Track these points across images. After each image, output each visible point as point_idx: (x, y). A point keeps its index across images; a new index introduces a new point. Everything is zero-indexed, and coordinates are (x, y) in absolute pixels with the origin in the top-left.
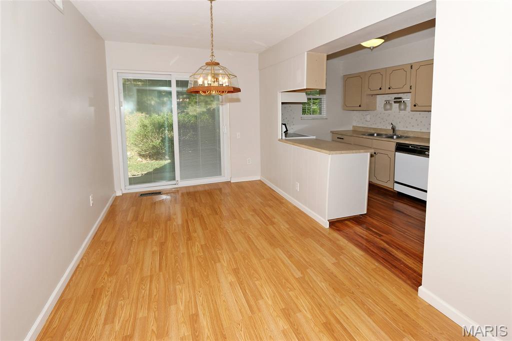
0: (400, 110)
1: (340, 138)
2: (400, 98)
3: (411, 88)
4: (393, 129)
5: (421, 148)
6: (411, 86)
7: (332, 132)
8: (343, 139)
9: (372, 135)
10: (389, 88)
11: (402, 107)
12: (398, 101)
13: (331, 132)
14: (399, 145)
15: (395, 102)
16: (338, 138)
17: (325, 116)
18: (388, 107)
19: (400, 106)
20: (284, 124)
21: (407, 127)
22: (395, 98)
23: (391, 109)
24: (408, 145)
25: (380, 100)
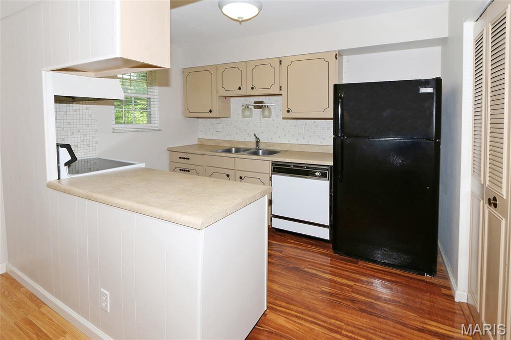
0: (264, 117)
1: (184, 158)
2: (261, 102)
3: (281, 90)
4: (258, 142)
5: (307, 168)
6: (281, 87)
7: (171, 150)
8: (188, 159)
9: (229, 151)
10: (252, 88)
11: (267, 113)
12: (259, 106)
13: (168, 149)
14: (276, 164)
15: (255, 107)
16: (180, 158)
17: (157, 125)
18: (247, 113)
19: (263, 112)
20: (63, 146)
21: (297, 140)
22: (255, 103)
23: (251, 116)
24: (288, 164)
25: (236, 105)
